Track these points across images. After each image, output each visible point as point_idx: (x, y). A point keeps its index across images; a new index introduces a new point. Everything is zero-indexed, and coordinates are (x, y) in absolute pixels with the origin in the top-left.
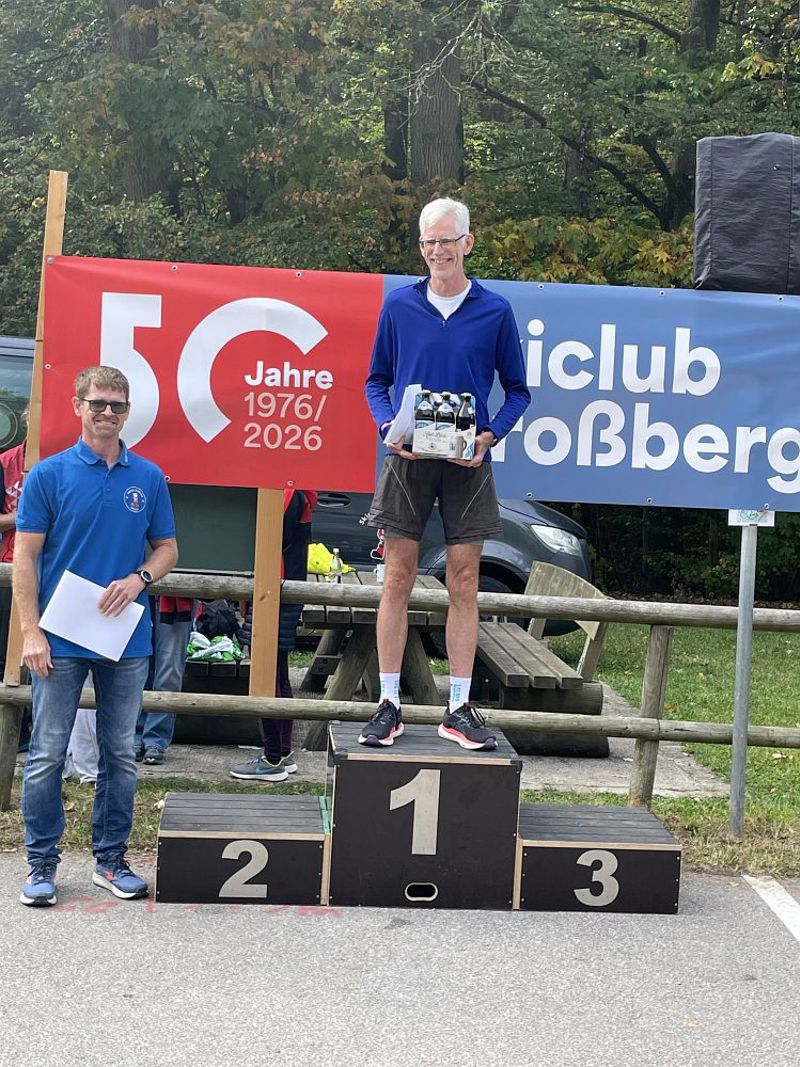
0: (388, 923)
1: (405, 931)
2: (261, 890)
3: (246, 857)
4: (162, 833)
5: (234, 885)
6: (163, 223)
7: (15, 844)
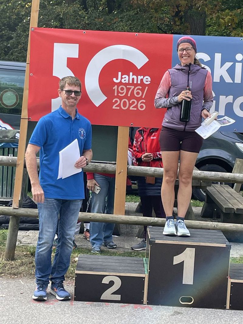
0: (172, 313)
1: (179, 316)
2: (118, 297)
3: (112, 283)
4: (77, 272)
5: (107, 295)
6: (80, 13)
7: (16, 274)
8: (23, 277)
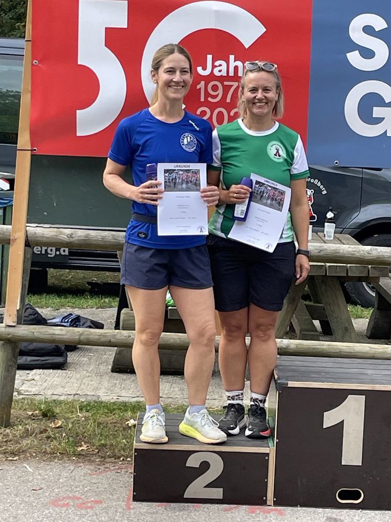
0: (323, 521)
2: (218, 493)
3: (205, 466)
4: (137, 445)
5: (196, 488)
7: (16, 453)
8: (29, 458)
